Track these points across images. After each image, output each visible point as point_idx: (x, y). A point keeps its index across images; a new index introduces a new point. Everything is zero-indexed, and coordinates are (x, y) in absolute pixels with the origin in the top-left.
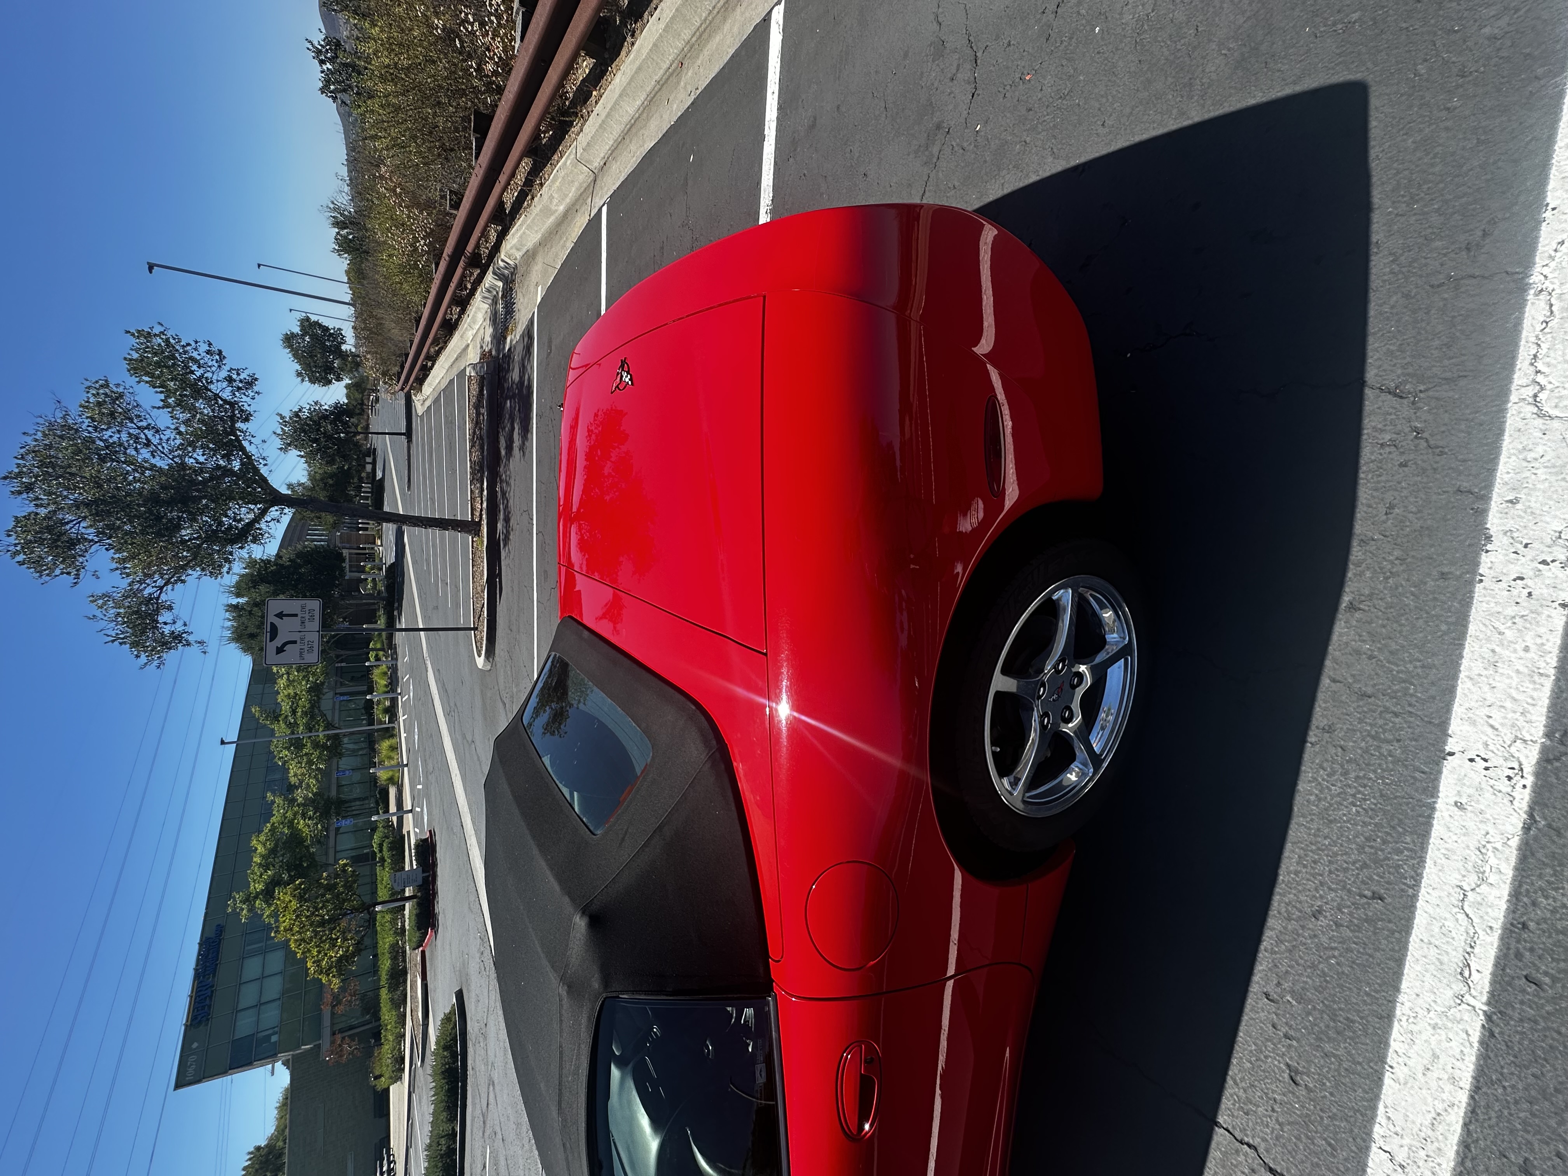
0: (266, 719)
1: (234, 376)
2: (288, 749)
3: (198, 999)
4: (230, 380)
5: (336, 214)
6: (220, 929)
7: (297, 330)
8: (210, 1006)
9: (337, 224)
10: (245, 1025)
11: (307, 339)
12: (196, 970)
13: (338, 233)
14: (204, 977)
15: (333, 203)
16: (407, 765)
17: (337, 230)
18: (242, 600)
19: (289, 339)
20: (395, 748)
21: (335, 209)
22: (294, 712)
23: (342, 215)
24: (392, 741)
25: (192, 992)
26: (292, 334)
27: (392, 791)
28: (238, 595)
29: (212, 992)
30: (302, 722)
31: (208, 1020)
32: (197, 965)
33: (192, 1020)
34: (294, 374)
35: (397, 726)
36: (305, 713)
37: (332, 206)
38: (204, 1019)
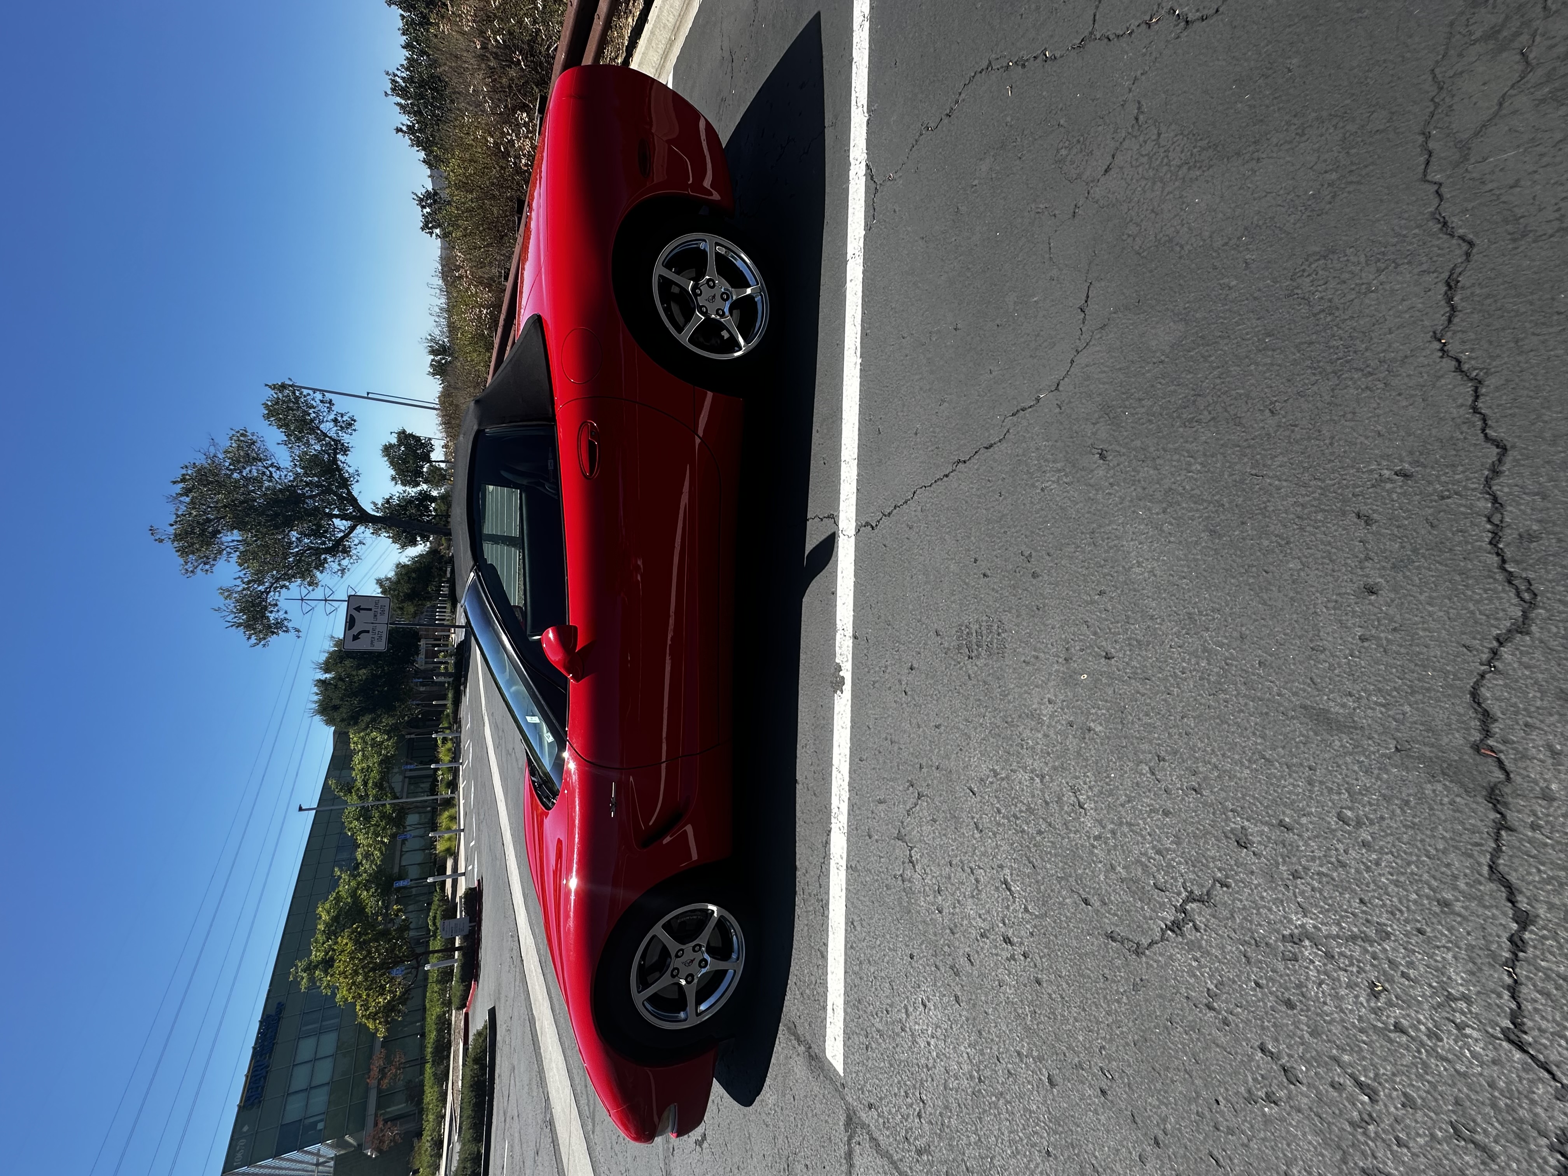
0: (341, 790)
1: (339, 419)
2: (358, 820)
3: (254, 1079)
4: (335, 421)
5: (432, 344)
6: (280, 1007)
7: (394, 441)
8: (263, 1088)
9: (433, 352)
10: (294, 1109)
11: (403, 448)
12: (254, 1048)
13: (433, 360)
14: (261, 1056)
15: (430, 335)
16: (463, 830)
17: (432, 357)
18: (328, 676)
19: (387, 450)
20: (454, 818)
21: (431, 340)
22: (365, 784)
23: (437, 344)
24: (452, 811)
25: (248, 1072)
26: (390, 444)
27: (450, 863)
28: (327, 671)
29: (267, 1072)
30: (372, 792)
31: (260, 1102)
32: (256, 1044)
33: (245, 1101)
34: (389, 478)
35: (456, 797)
36: (375, 785)
37: (429, 338)
38: (257, 1101)
